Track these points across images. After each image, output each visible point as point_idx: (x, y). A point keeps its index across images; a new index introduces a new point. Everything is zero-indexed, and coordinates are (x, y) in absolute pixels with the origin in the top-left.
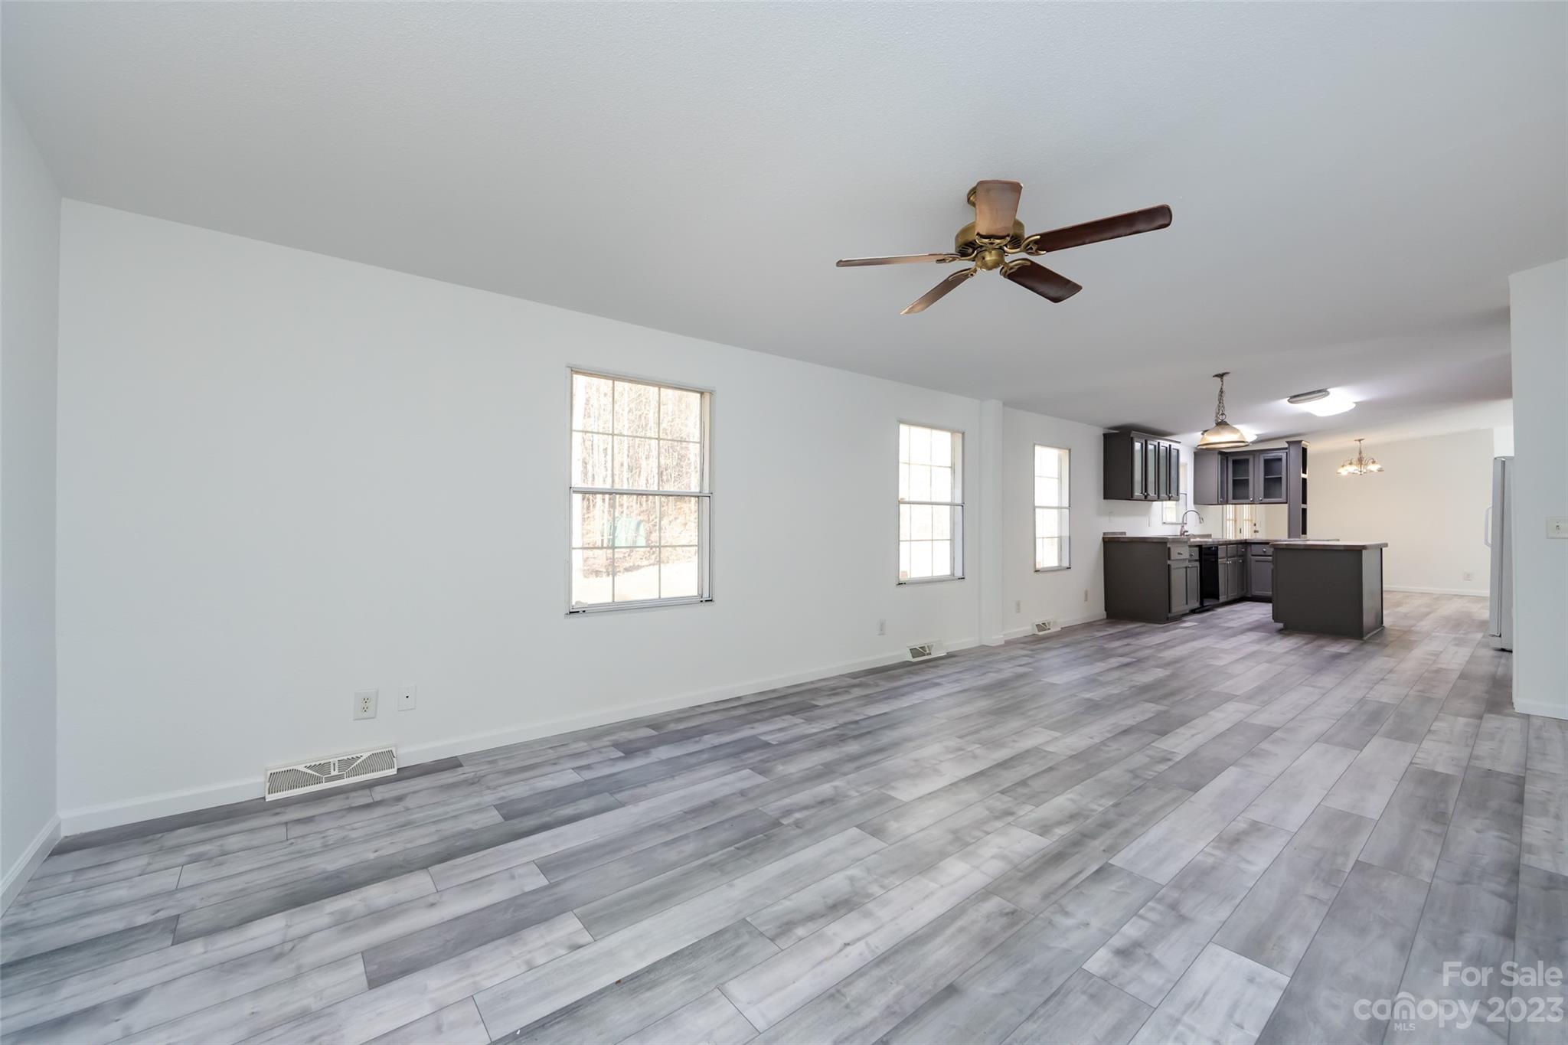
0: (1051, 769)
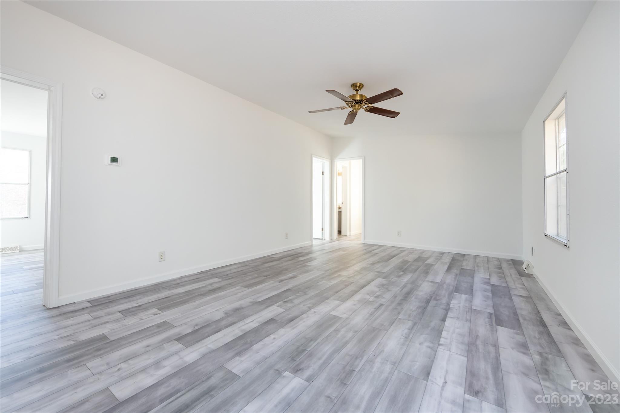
0: (337, 292)
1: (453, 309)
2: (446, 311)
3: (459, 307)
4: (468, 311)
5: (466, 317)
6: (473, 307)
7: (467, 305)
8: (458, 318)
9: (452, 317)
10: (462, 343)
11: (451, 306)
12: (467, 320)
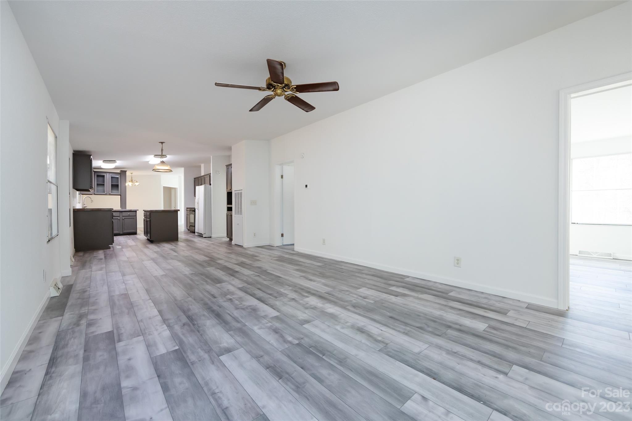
1: (161, 324)
2: (165, 319)
3: (157, 330)
4: (144, 330)
5: (144, 323)
6: (141, 338)
7: (150, 337)
8: (150, 318)
9: (155, 317)
10: (137, 306)
11: (165, 326)
12: (142, 321)
